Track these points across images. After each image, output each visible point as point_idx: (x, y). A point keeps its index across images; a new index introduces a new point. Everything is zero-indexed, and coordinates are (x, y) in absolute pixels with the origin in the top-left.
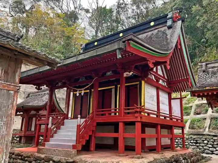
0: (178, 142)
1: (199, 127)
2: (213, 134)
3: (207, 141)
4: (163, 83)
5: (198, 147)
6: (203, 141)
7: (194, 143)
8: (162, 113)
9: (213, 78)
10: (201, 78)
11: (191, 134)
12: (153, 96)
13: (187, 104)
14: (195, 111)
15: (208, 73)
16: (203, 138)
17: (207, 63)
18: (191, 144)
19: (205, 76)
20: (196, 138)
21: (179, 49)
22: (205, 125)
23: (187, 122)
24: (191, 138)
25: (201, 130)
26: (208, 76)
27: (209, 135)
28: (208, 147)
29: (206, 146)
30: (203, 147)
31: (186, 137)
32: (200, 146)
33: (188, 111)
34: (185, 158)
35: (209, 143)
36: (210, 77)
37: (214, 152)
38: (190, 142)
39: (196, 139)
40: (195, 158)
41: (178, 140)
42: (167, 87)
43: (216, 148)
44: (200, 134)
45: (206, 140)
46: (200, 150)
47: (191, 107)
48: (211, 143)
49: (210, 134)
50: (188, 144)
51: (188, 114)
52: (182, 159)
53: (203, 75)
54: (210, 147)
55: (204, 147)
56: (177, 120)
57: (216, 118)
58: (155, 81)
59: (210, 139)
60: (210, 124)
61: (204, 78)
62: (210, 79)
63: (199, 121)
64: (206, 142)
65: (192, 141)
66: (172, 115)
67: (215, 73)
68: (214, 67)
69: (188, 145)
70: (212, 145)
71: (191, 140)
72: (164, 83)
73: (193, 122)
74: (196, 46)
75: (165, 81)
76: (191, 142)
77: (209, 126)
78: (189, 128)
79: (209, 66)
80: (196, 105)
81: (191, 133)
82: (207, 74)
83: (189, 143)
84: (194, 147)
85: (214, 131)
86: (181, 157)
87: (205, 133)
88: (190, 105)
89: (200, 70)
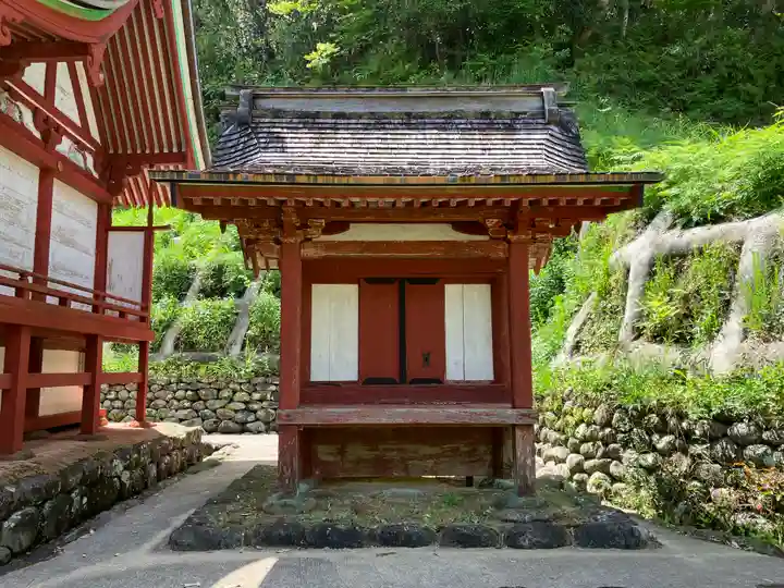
0: (129, 398)
3: (230, 390)
4: (80, 157)
5: (197, 411)
6: (219, 390)
7: (185, 398)
8: (59, 282)
9: (273, 150)
10: (229, 145)
12: (18, 202)
15: (256, 130)
16: (219, 381)
17: (257, 92)
18: (174, 402)
19: (242, 140)
20: (196, 381)
21: (160, 21)
25: (216, 354)
26: (255, 141)
28: (231, 409)
29: (224, 407)
30: (215, 411)
32: (206, 408)
34: (134, 465)
35: (236, 398)
37: (248, 425)
38: (171, 396)
39: (195, 385)
40: (176, 455)
41: (129, 392)
42: (96, 175)
43: (254, 412)
45: (228, 388)
46: (203, 421)
48: (243, 396)
50: (165, 403)
52: (121, 468)
53: (235, 136)
54: (236, 411)
55: (219, 412)
56: (124, 313)
58: (37, 135)
59: (241, 384)
60: (248, 330)
61: (240, 147)
62: (259, 155)
64: (226, 394)
65: (180, 394)
66: (108, 292)
68: (279, 111)
69: (165, 407)
70: (246, 403)
71: (178, 390)
72: (85, 159)
75: (86, 148)
76: (174, 398)
78: (176, 347)
79: (262, 103)
82: (252, 136)
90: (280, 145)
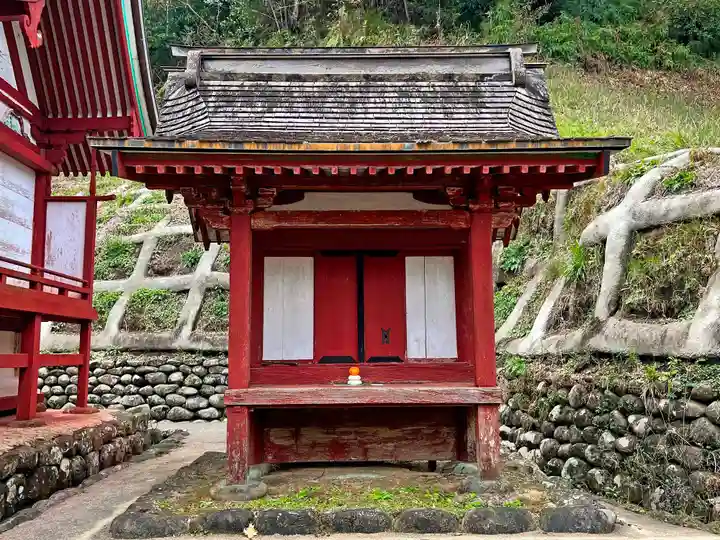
0: (70, 383)
1: (157, 321)
2: (207, 347)
3: (180, 374)
4: (15, 122)
5: (145, 396)
6: (168, 373)
7: (131, 383)
9: (222, 114)
10: (176, 109)
11: (126, 350)
13: (125, 234)
14: (152, 259)
15: (205, 92)
16: (169, 363)
17: (207, 52)
18: (119, 387)
19: (191, 104)
20: (144, 365)
22: (183, 315)
23: (114, 302)
24: (125, 364)
25: (166, 334)
26: (204, 105)
27: (192, 352)
28: (181, 394)
29: (174, 392)
30: (163, 396)
31: (104, 362)
32: (154, 393)
33: (124, 260)
34: (74, 452)
35: (187, 382)
36: (210, 110)
37: (200, 412)
38: (116, 381)
39: (142, 369)
40: (120, 443)
41: (70, 376)
42: (33, 141)
43: (207, 397)
44: (161, 347)
45: (178, 370)
46: (151, 406)
47: (140, 244)
48: (195, 380)
49: (194, 346)
50: (109, 388)
51: (122, 273)
52: (60, 456)
53: (183, 100)
54: (188, 396)
55: (169, 397)
56: (63, 290)
57: (223, 290)
59: (192, 366)
60: (200, 309)
61: (188, 111)
62: (208, 120)
63: (161, 298)
64: (176, 376)
65: (126, 377)
66: (46, 267)
67: (231, 99)
68: (230, 73)
69: (110, 392)
70: (198, 387)
71: (124, 373)
72: (21, 124)
73: (137, 305)
74: (188, 17)
75: (23, 114)
76: (119, 382)
77: (193, 319)
78: (121, 327)
79: (212, 66)
80: (159, 239)
81: (127, 345)
82: (201, 99)
83: (112, 387)
84: (131, 398)
85: (210, 335)
86: (54, 450)
87: (176, 345)
88: (136, 237)
89: (174, 78)
90: (230, 109)
